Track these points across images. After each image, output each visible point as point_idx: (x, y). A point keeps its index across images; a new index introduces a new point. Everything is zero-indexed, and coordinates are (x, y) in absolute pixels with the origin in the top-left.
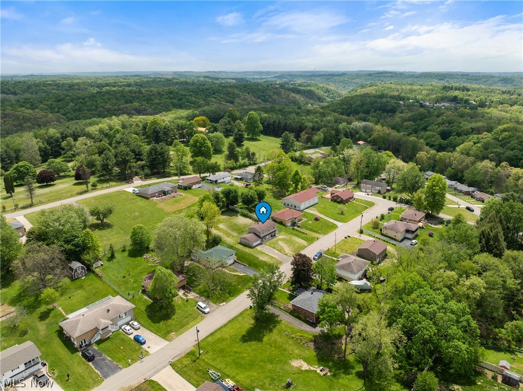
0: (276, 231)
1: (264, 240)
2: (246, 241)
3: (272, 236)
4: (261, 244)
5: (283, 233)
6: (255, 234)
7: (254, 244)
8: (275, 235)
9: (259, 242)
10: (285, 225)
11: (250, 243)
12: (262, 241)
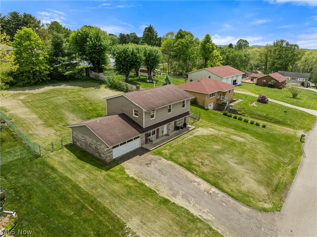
0: (187, 113)
1: (152, 137)
2: (89, 140)
3: (177, 128)
4: (141, 151)
5: (202, 122)
6: (124, 116)
7: (117, 153)
8: (185, 125)
9: (136, 144)
10: (203, 108)
11: (103, 148)
12: (147, 141)
